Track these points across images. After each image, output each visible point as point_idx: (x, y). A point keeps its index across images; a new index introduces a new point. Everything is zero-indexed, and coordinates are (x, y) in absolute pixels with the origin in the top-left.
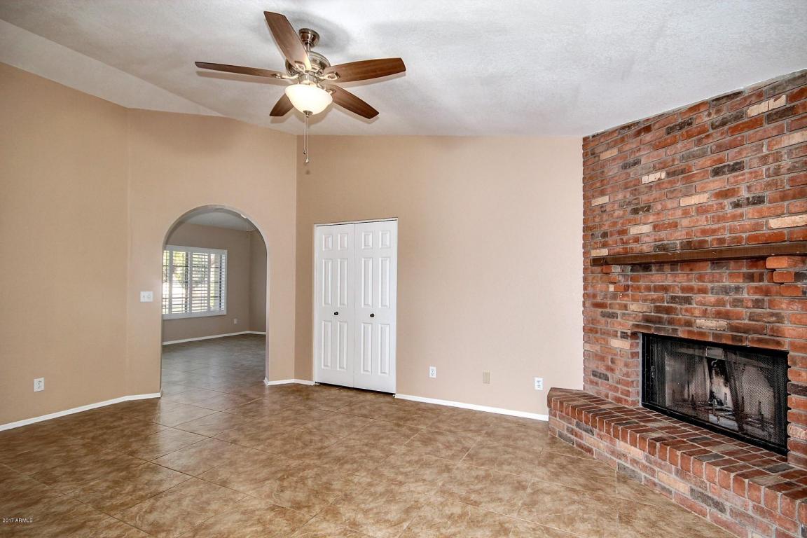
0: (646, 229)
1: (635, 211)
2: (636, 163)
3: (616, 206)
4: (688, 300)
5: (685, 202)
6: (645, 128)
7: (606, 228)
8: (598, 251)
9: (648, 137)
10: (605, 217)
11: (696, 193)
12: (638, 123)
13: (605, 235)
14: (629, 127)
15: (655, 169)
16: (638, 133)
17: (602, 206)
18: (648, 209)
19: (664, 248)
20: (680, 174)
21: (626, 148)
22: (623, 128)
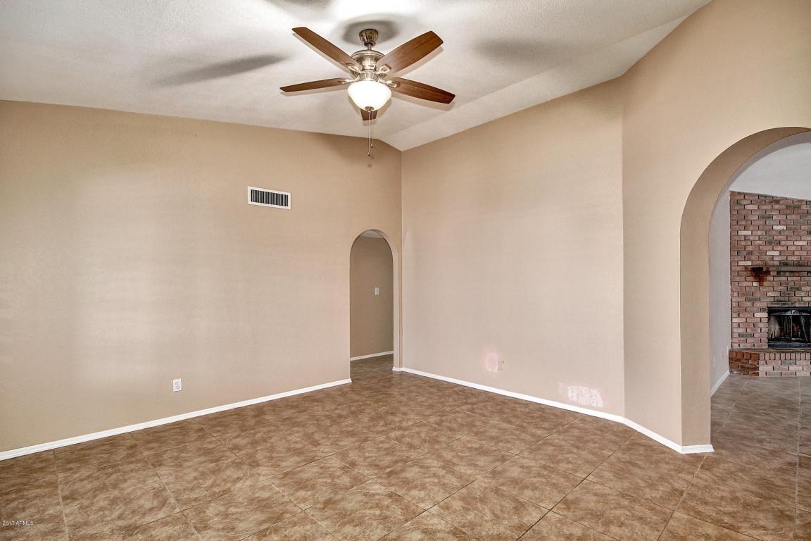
0: (777, 253)
1: (770, 243)
2: (770, 217)
3: (757, 238)
4: (798, 289)
5: (796, 243)
6: (776, 201)
7: (750, 248)
8: (744, 262)
9: (777, 207)
10: (749, 243)
11: (801, 240)
12: (770, 196)
13: (750, 253)
14: (766, 196)
15: (780, 224)
16: (771, 202)
17: (745, 236)
18: (779, 243)
19: (786, 264)
20: (793, 230)
21: (764, 207)
22: (762, 196)
